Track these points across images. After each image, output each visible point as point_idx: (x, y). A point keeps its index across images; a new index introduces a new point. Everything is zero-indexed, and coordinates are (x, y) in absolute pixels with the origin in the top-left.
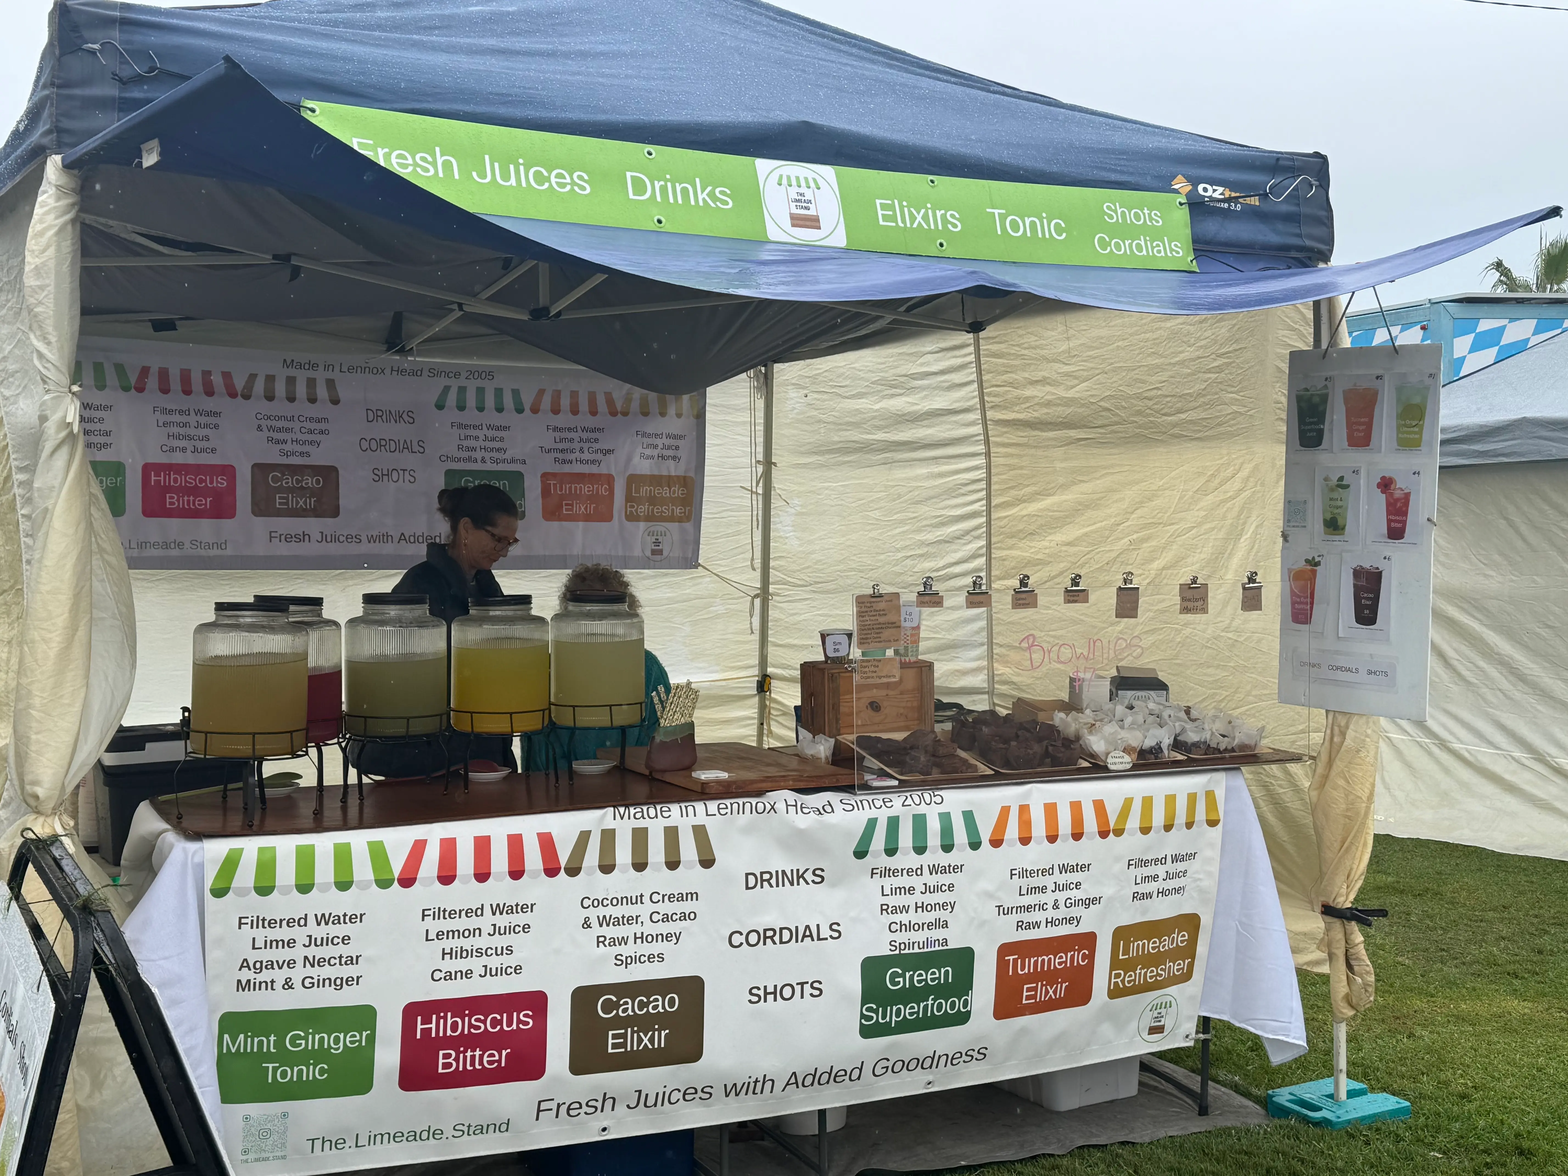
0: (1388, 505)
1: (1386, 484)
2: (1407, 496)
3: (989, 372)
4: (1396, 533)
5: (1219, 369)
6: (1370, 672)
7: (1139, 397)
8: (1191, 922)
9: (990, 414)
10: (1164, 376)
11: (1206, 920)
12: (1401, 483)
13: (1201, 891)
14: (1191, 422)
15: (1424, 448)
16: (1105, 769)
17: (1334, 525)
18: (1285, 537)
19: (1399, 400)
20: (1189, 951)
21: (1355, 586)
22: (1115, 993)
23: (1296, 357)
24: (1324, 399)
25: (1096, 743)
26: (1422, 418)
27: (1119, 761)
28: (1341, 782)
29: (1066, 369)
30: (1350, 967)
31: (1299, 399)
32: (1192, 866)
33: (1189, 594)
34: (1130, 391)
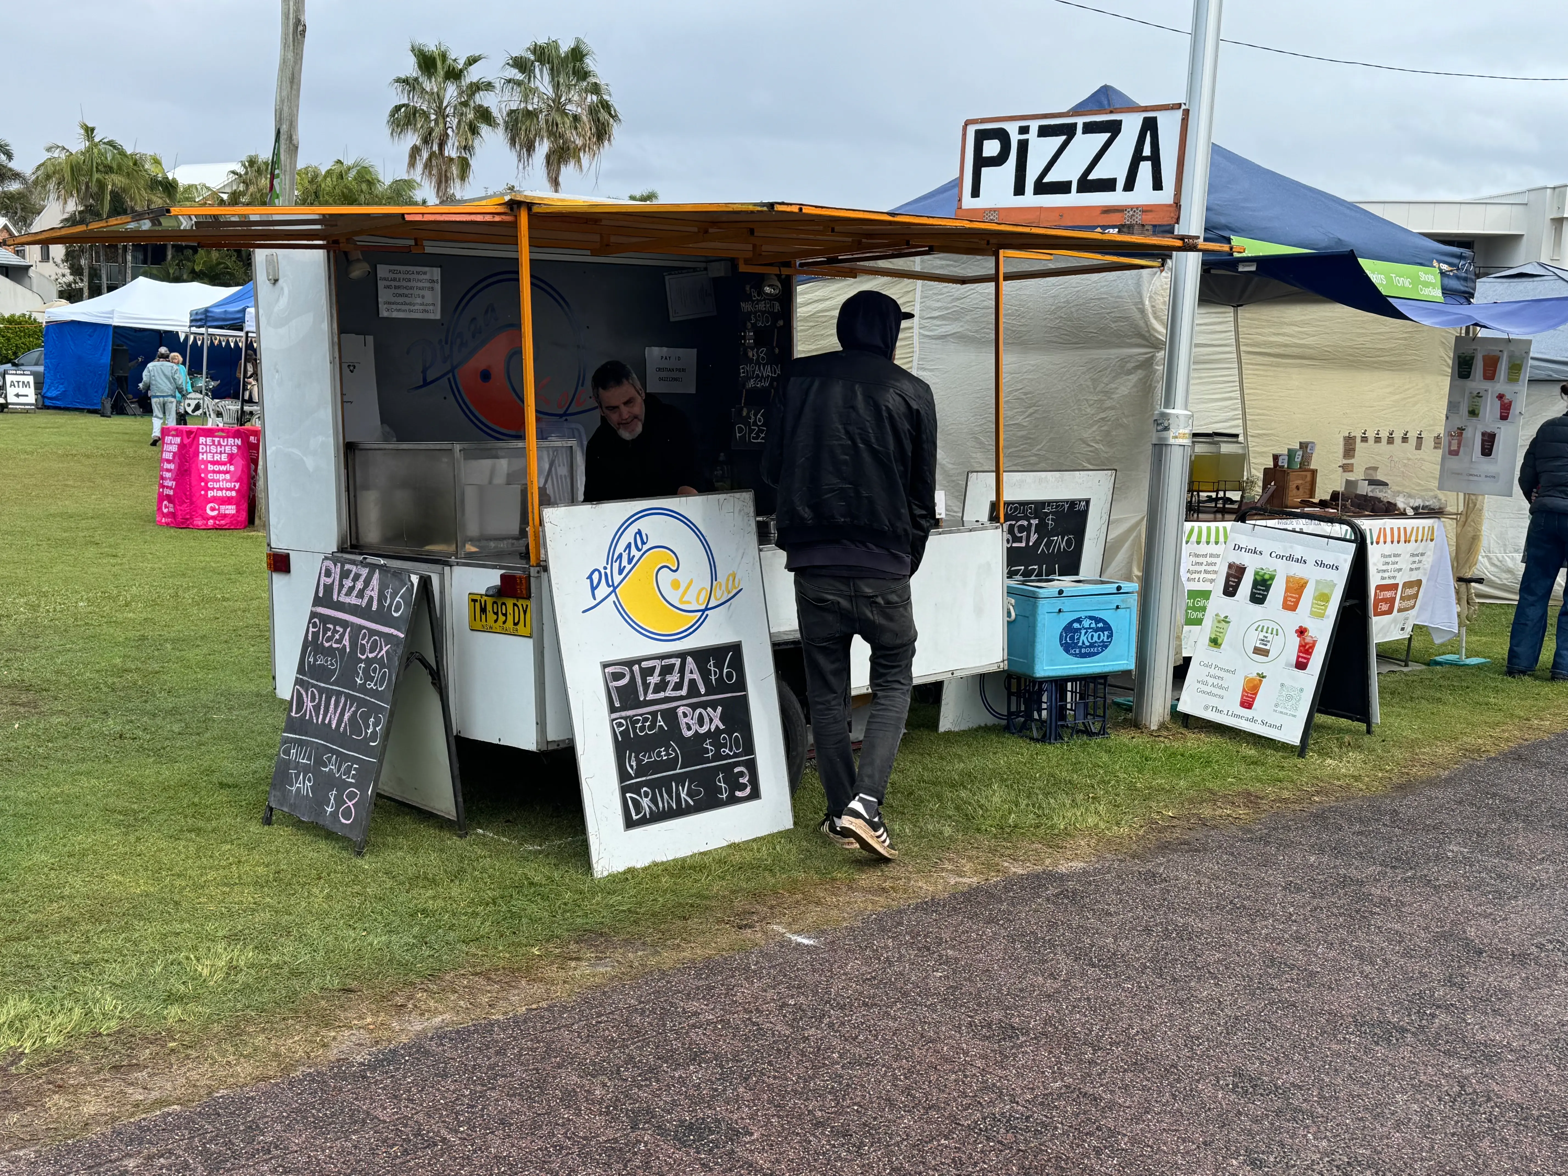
0: (1501, 405)
1: (1501, 397)
2: (1510, 403)
3: (1243, 327)
4: (1504, 417)
5: (1405, 339)
6: (1486, 476)
7: (1350, 347)
8: (1419, 583)
9: (1242, 348)
10: (1369, 338)
11: (1424, 582)
12: (1508, 397)
13: (1425, 569)
14: (1386, 362)
15: (1520, 383)
16: (1406, 514)
17: (1473, 413)
18: (1447, 418)
19: (1509, 362)
20: (1416, 596)
21: (1482, 440)
22: (1399, 611)
23: (1458, 339)
24: (1472, 358)
25: (1401, 505)
26: (1520, 370)
27: (1410, 512)
28: (1472, 524)
29: (1300, 329)
30: (1468, 603)
31: (1459, 357)
32: (1424, 558)
33: (1437, 441)
34: (1344, 344)
